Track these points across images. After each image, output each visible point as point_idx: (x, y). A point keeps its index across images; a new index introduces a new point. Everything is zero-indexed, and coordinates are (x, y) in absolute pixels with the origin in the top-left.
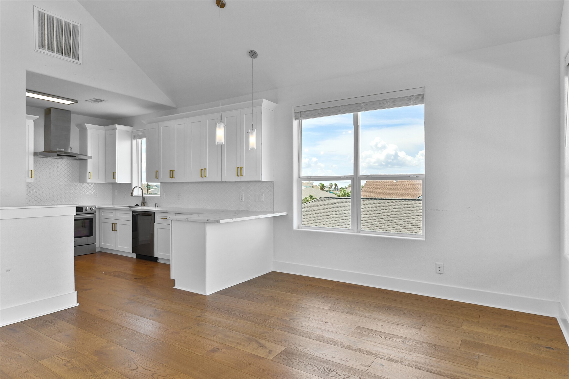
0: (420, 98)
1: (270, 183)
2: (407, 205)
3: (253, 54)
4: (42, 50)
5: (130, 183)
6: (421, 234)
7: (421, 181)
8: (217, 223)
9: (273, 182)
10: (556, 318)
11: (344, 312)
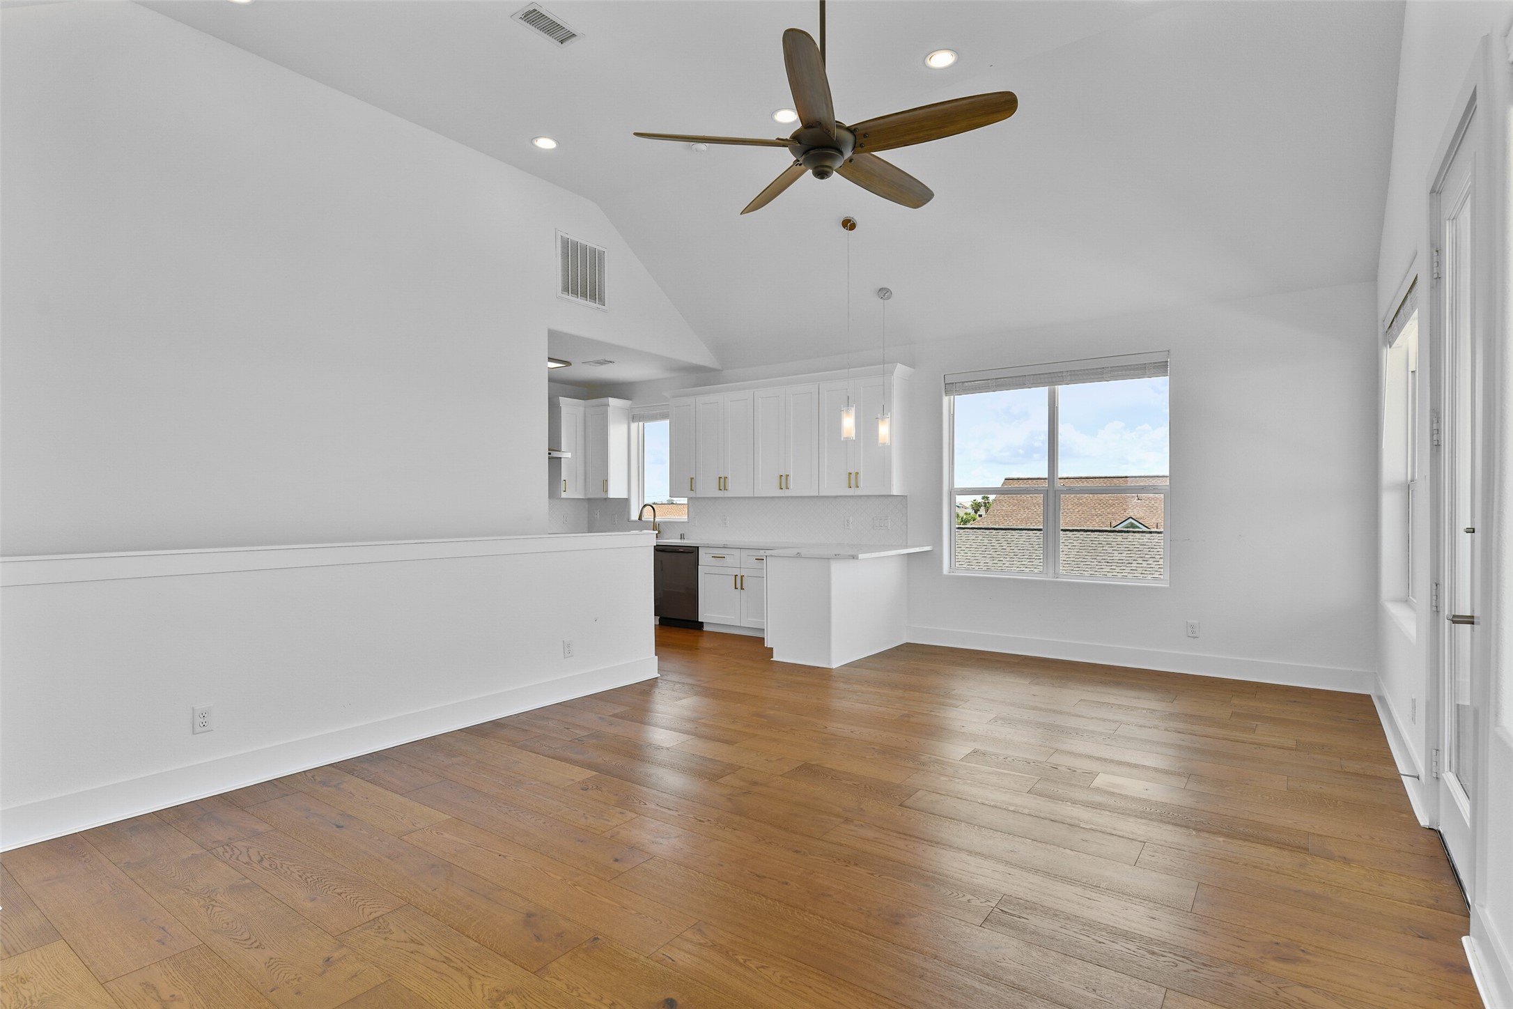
0: (1160, 368)
1: (903, 498)
2: (1097, 543)
3: (884, 293)
4: (565, 296)
5: (627, 497)
6: (1162, 577)
7: (1162, 496)
8: (854, 558)
9: (906, 496)
10: (1370, 695)
11: (1054, 686)
